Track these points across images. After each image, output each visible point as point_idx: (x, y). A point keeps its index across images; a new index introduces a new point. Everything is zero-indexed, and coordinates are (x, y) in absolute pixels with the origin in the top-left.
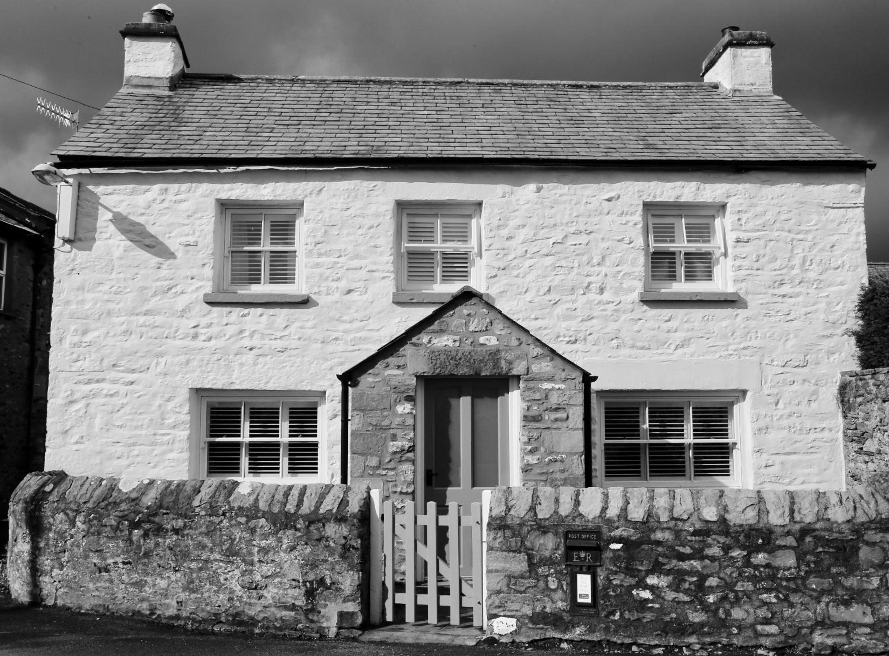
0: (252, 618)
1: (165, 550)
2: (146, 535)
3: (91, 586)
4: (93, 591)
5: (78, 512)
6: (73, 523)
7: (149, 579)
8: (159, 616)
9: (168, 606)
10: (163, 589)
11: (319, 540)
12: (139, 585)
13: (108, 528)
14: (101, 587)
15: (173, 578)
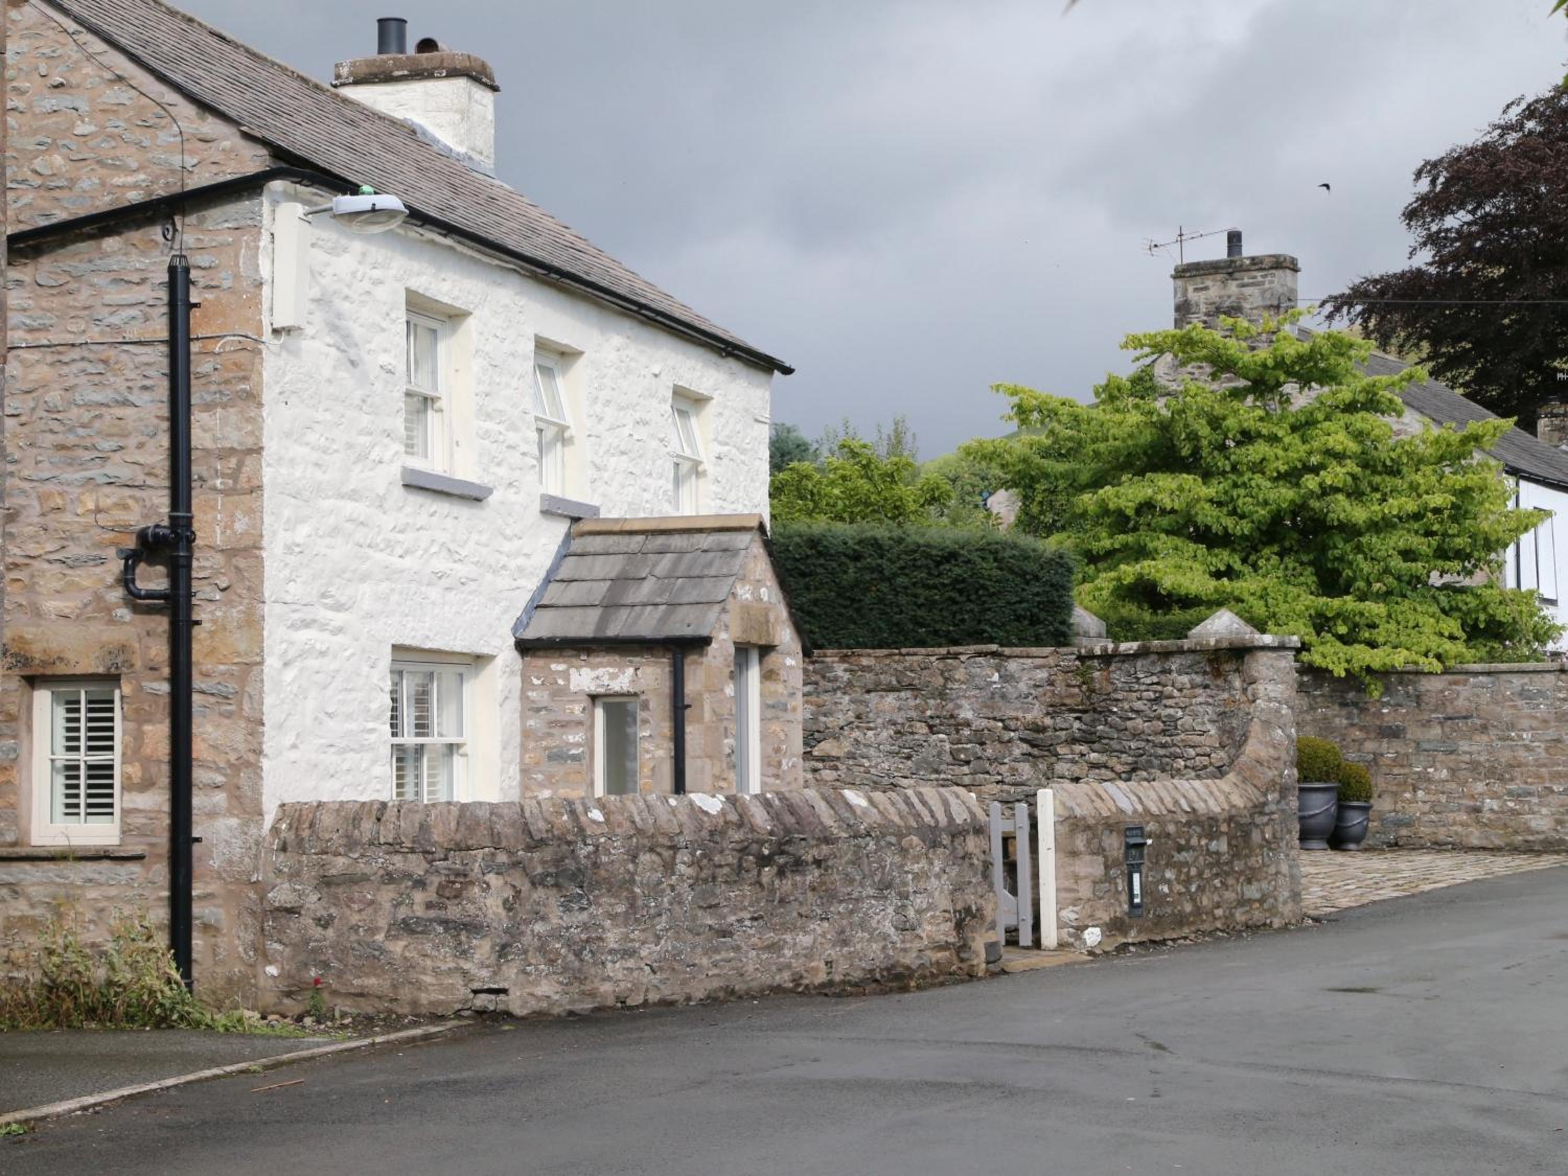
0: (908, 968)
1: (805, 893)
2: (781, 873)
3: (705, 961)
4: (709, 969)
5: (674, 848)
6: (669, 867)
7: (788, 937)
8: (807, 986)
9: (816, 970)
10: (805, 948)
11: (963, 858)
12: (775, 948)
13: (726, 870)
14: (723, 960)
15: (819, 930)
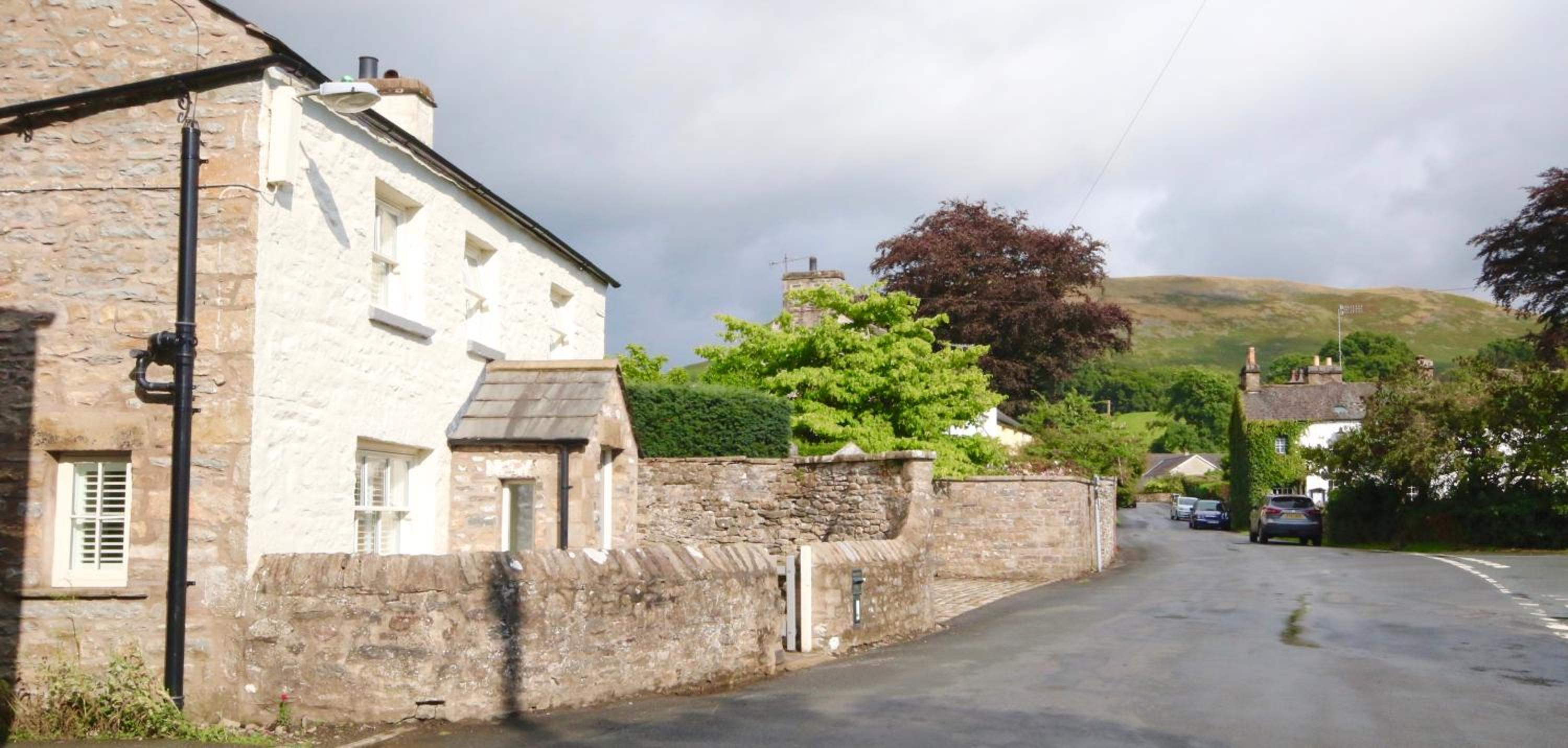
0: (729, 672)
1: (663, 621)
2: (648, 606)
3: (594, 674)
4: (597, 679)
5: (574, 590)
6: (570, 604)
7: (651, 654)
8: (664, 689)
9: (670, 676)
10: (662, 661)
11: (763, 593)
12: (642, 661)
13: (610, 605)
14: (607, 672)
15: (673, 647)
